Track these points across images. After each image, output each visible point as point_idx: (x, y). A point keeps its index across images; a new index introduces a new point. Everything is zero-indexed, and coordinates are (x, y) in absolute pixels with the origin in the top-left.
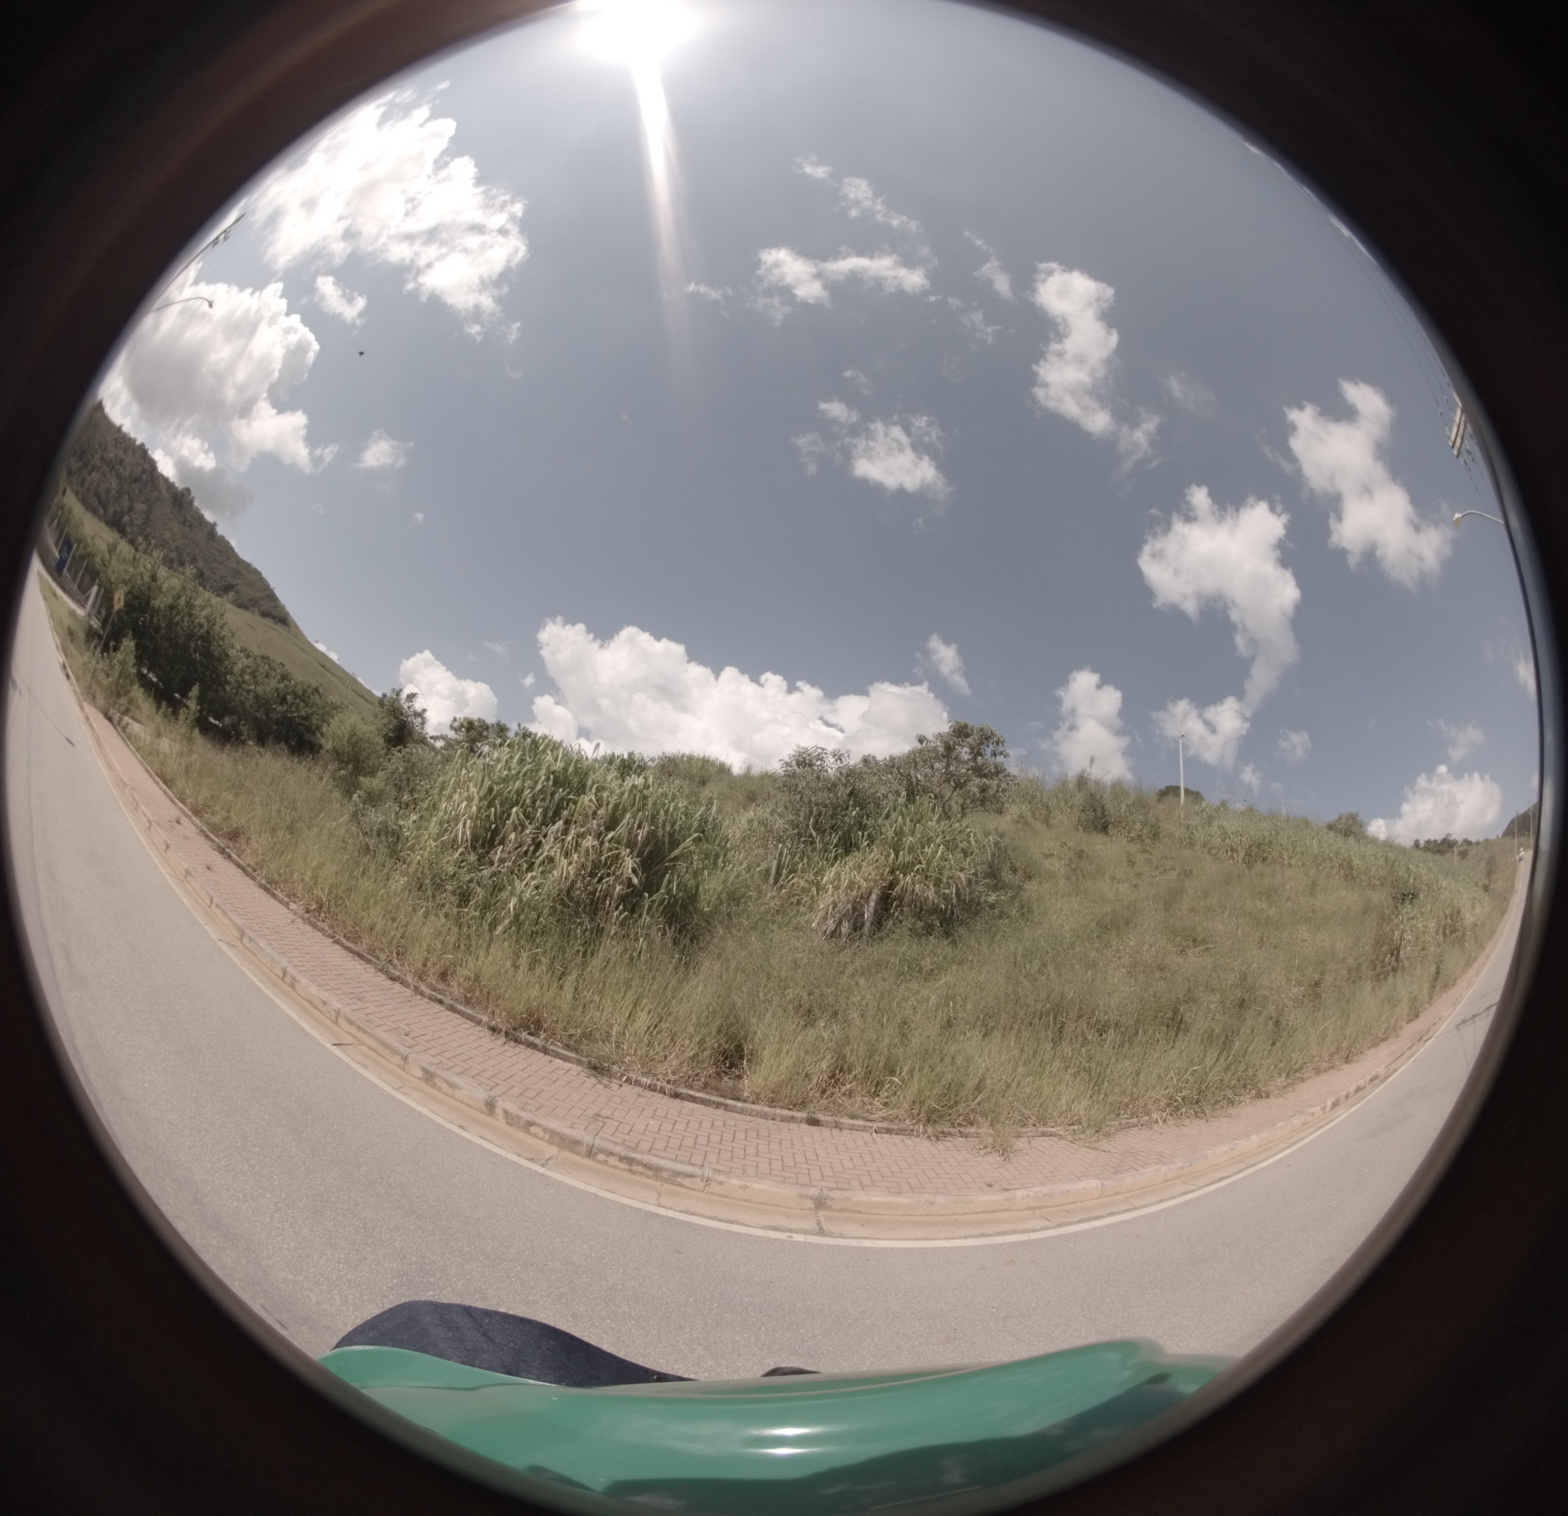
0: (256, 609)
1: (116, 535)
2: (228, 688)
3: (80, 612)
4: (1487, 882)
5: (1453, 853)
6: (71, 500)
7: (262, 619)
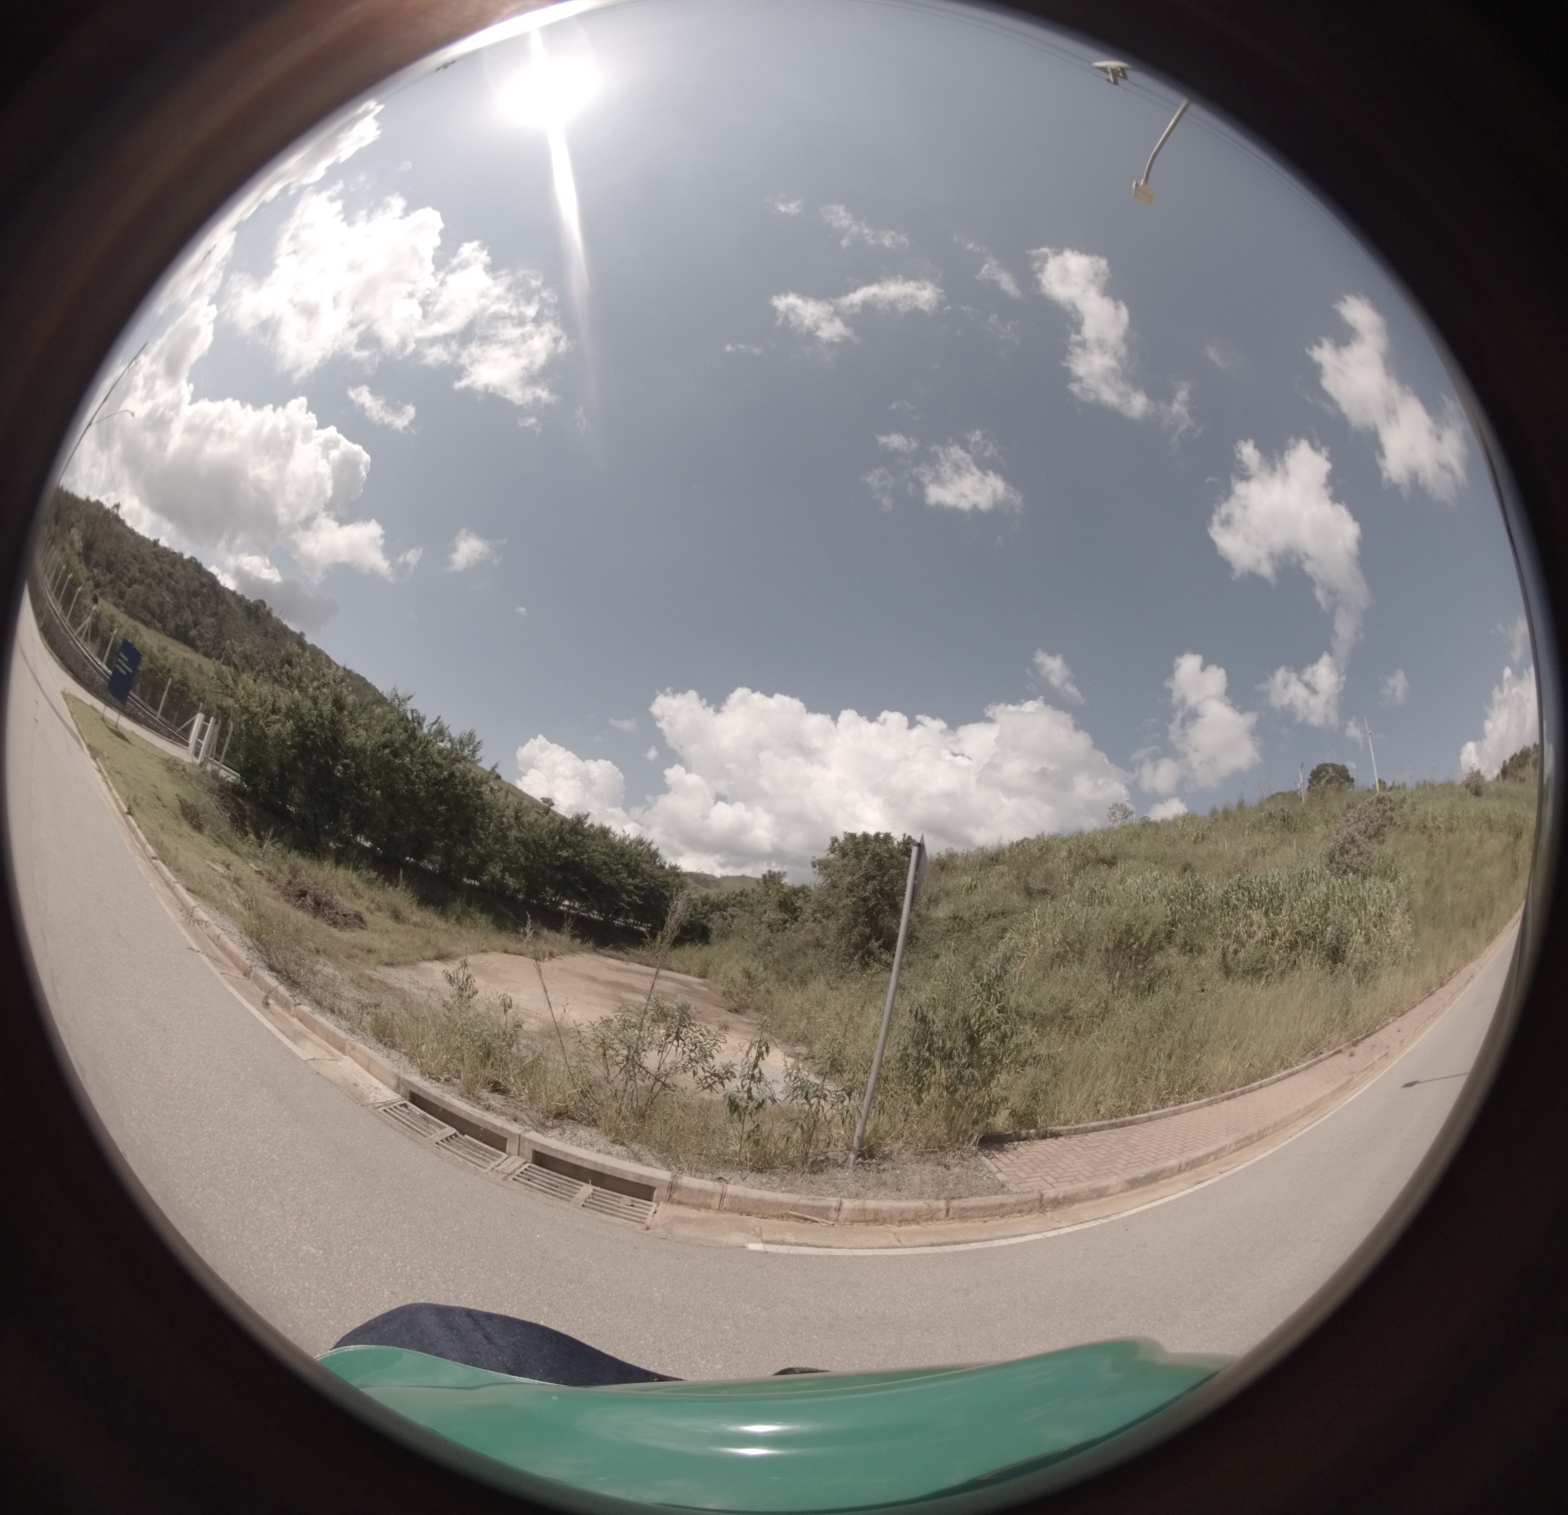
1: (187, 649)
6: (108, 609)
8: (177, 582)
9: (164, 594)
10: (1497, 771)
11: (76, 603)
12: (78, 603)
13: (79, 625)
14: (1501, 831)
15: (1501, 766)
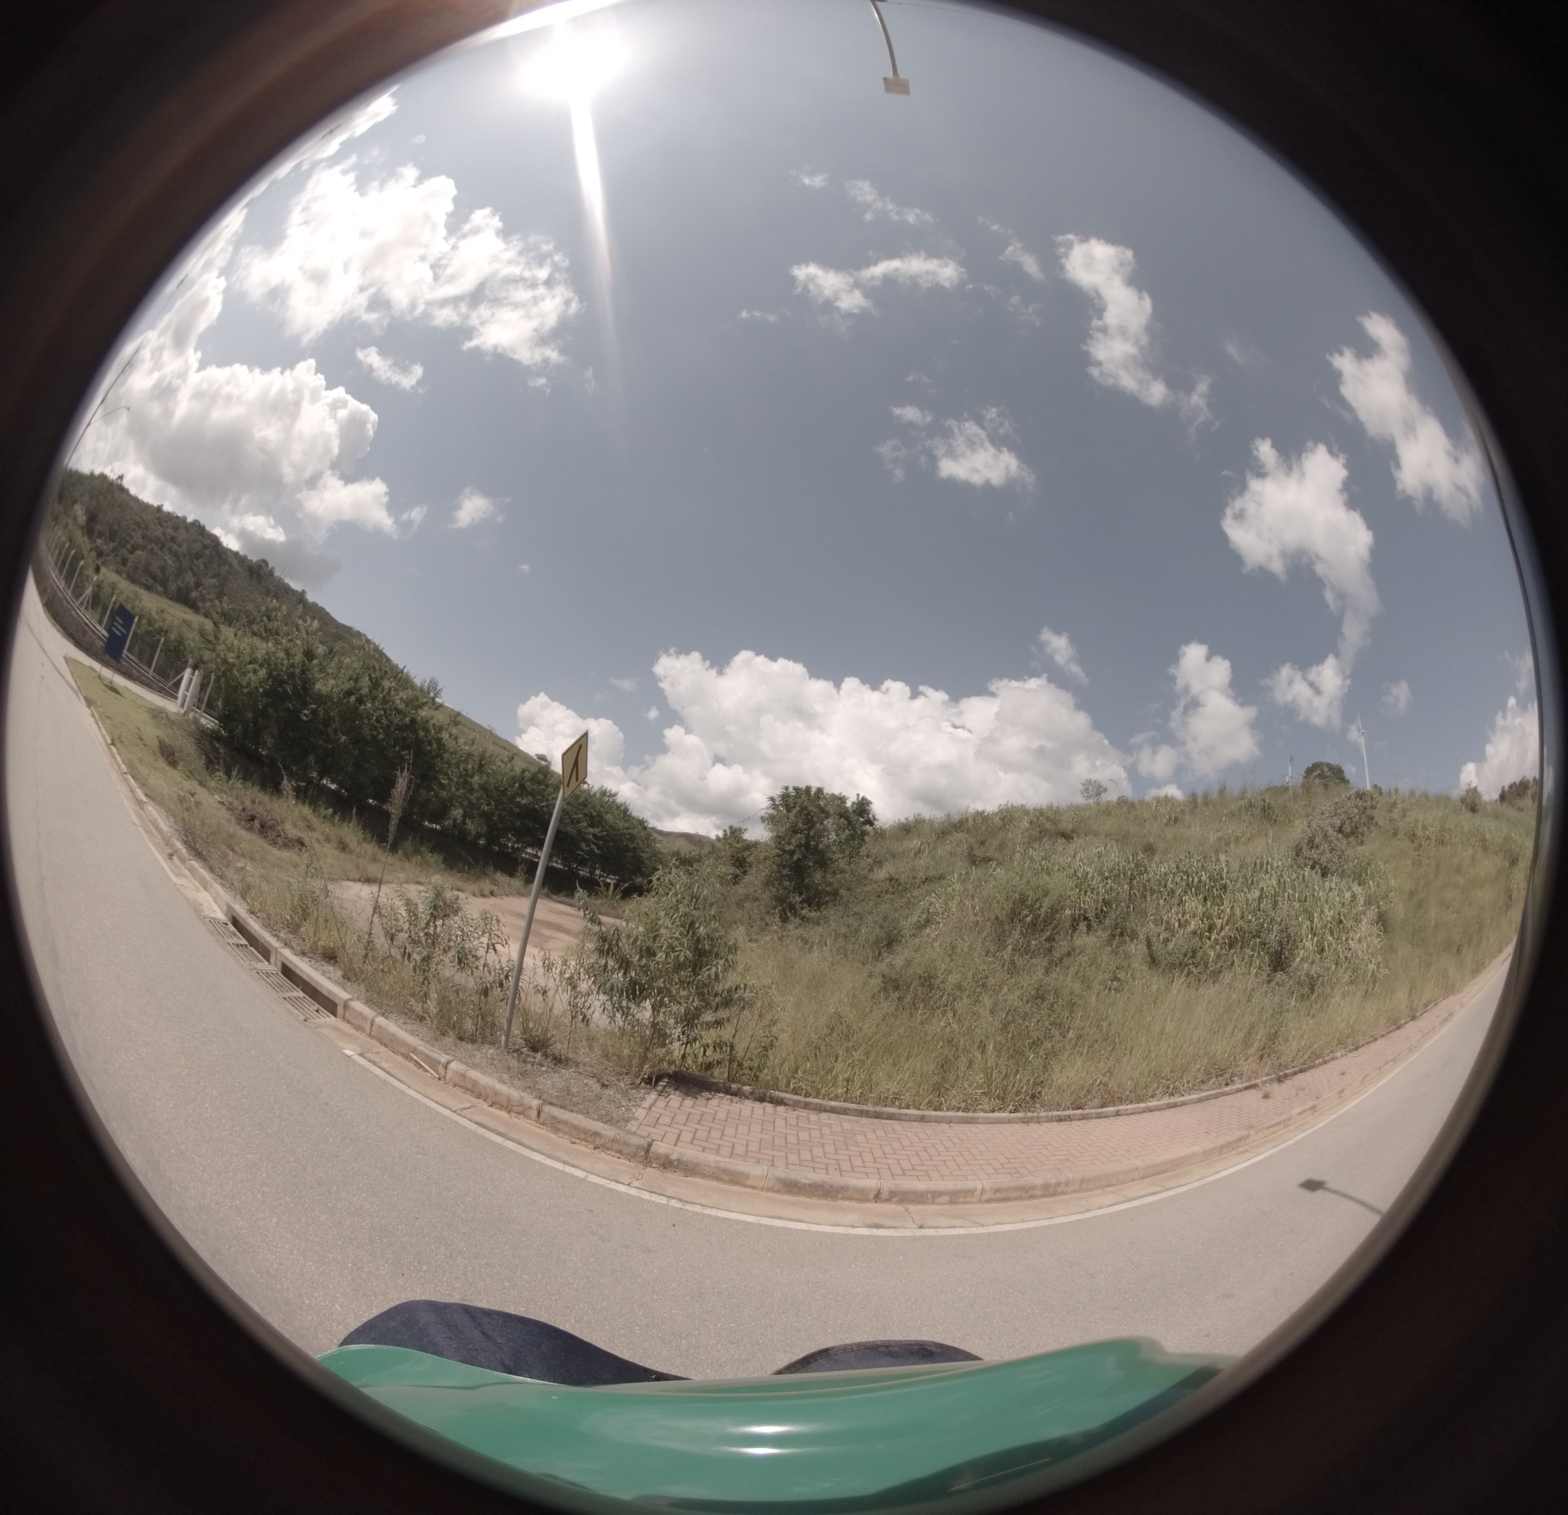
1: (187, 610)
6: (110, 577)
8: (179, 546)
9: (167, 558)
10: (1495, 796)
11: (79, 575)
12: (81, 574)
13: (81, 595)
14: (1496, 853)
15: (1500, 792)
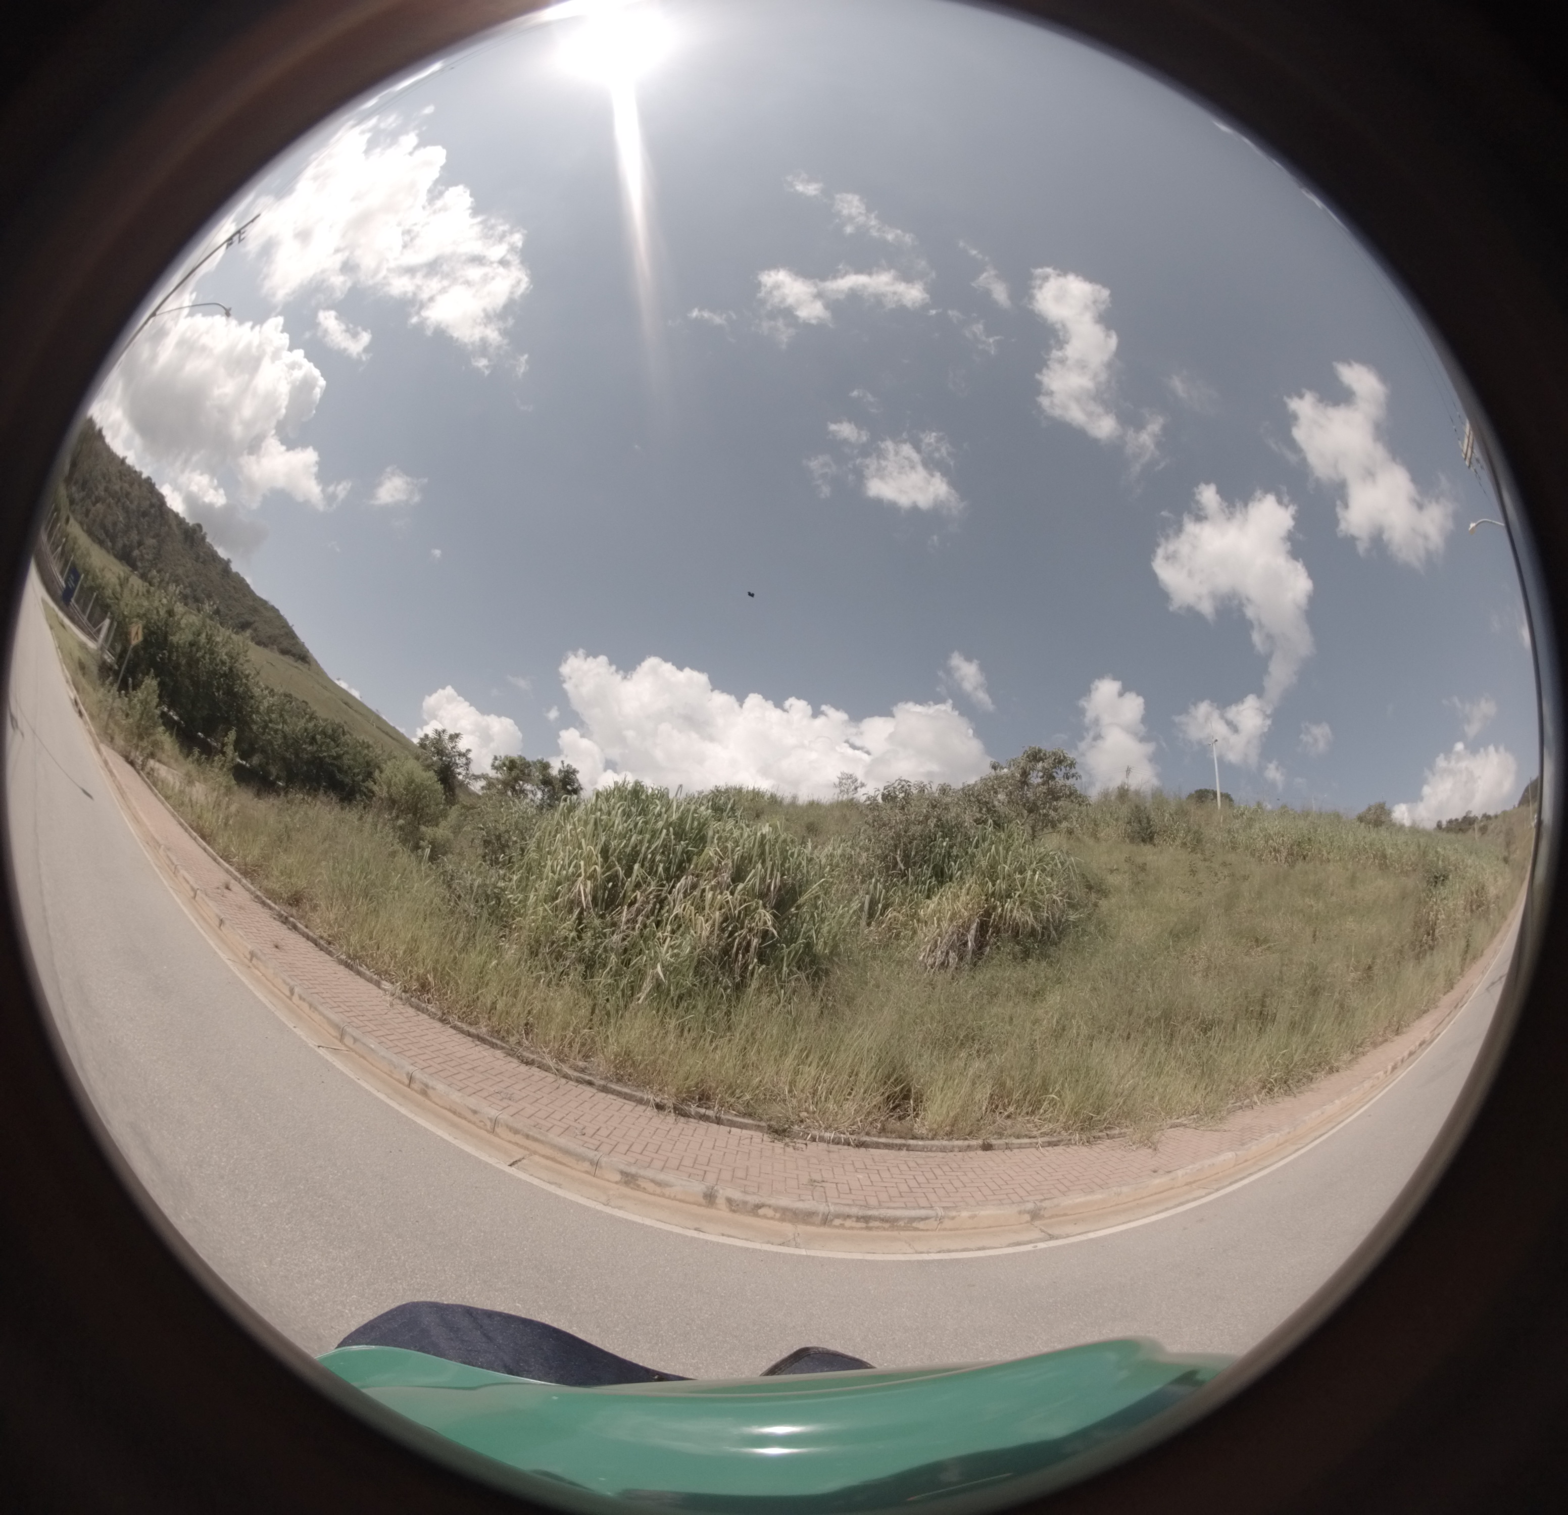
0: (275, 647)
1: (128, 569)
2: (255, 727)
3: (92, 645)
4: (1506, 854)
5: (1474, 829)
6: (75, 529)
7: (282, 657)
8: (131, 502)
9: (120, 514)
